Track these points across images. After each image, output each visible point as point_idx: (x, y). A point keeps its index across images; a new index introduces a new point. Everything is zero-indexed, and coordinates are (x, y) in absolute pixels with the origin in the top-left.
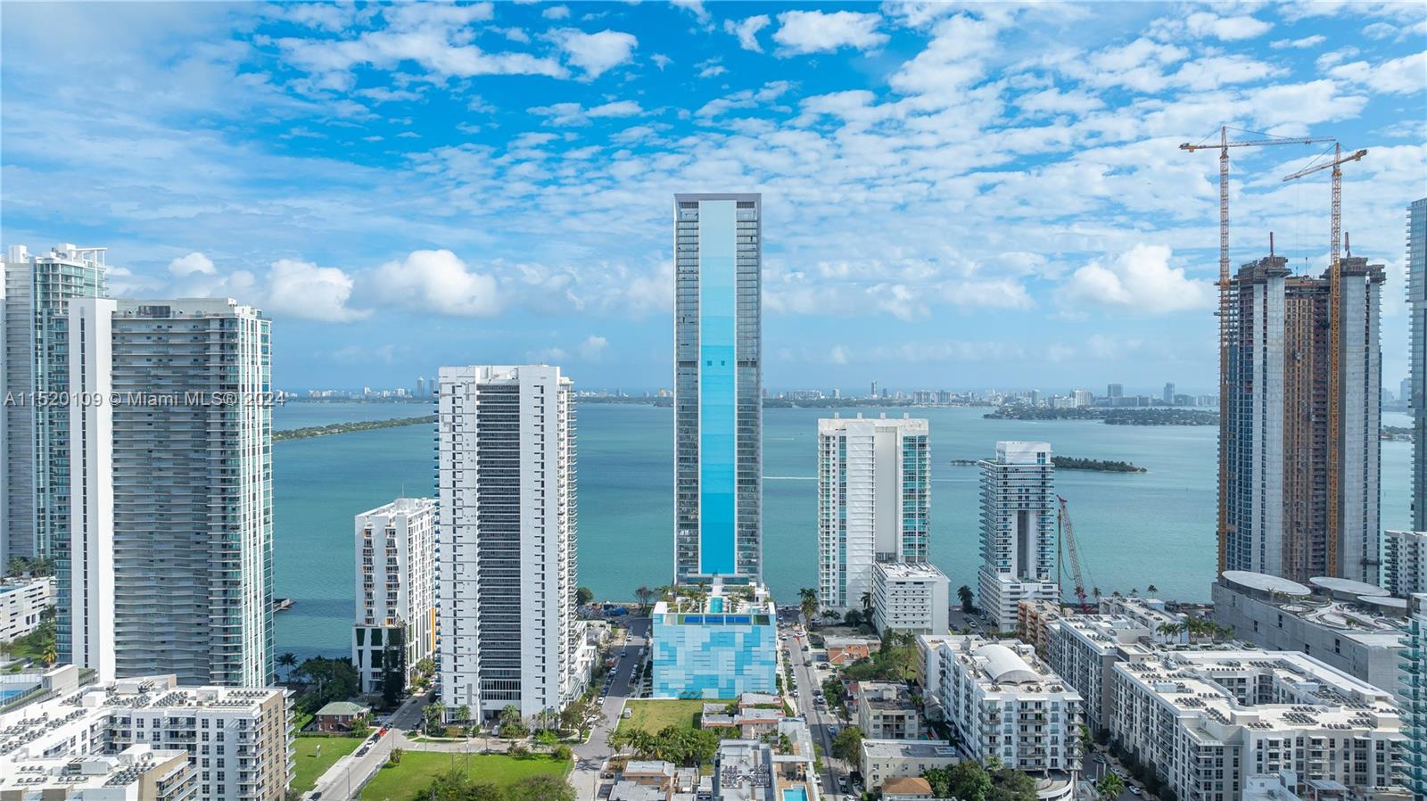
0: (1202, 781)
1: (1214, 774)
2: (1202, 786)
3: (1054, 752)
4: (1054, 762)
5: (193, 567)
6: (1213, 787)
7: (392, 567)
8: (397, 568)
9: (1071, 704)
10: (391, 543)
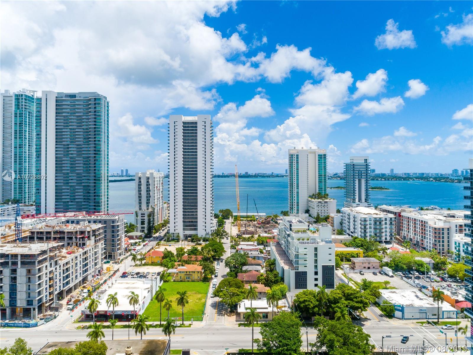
0: (437, 240)
1: (441, 237)
2: (437, 242)
3: (386, 235)
4: (386, 239)
5: (83, 184)
6: (441, 242)
7: (148, 191)
8: (150, 190)
9: (391, 219)
10: (148, 182)
